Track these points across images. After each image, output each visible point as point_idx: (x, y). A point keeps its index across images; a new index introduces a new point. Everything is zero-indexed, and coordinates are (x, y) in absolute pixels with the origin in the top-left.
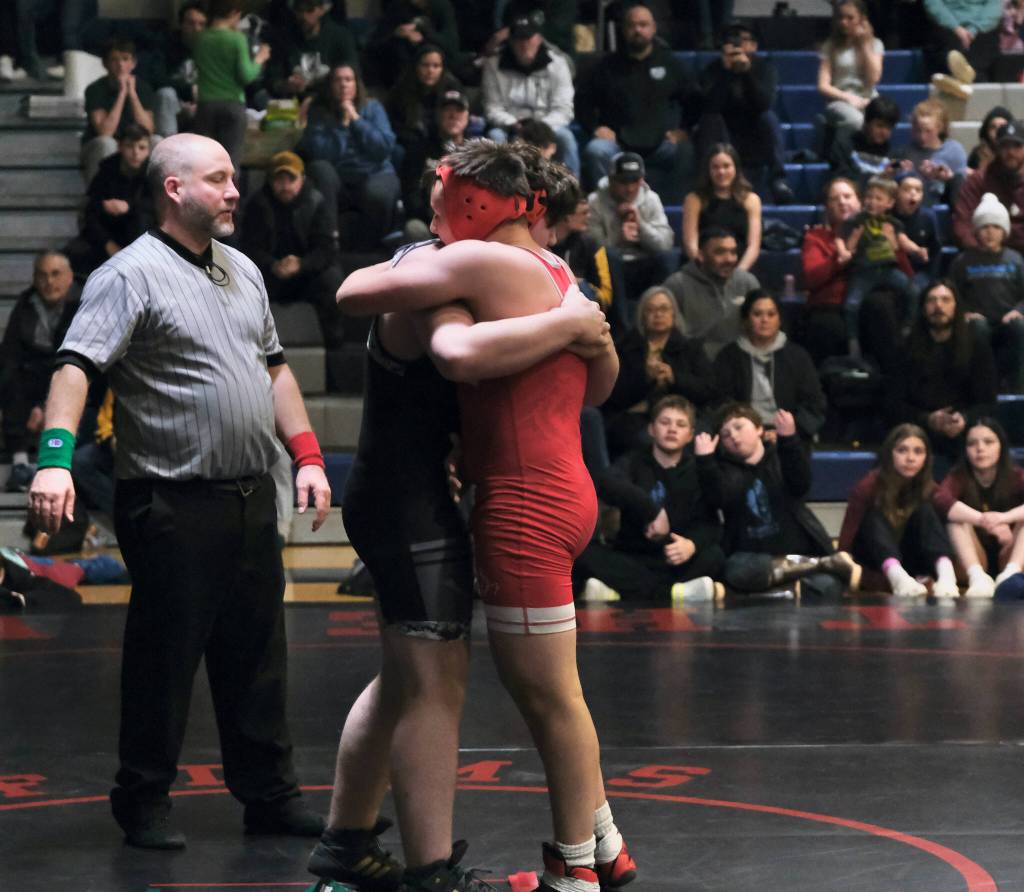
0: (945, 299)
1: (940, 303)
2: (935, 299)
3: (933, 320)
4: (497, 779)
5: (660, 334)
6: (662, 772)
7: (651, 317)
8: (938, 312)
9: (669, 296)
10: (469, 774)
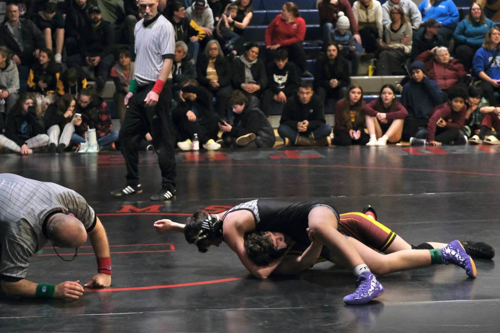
0: (334, 50)
1: (332, 52)
2: (330, 50)
3: (330, 58)
4: (159, 211)
5: (214, 58)
6: (215, 208)
7: (211, 52)
8: (331, 55)
9: (217, 44)
10: (149, 209)
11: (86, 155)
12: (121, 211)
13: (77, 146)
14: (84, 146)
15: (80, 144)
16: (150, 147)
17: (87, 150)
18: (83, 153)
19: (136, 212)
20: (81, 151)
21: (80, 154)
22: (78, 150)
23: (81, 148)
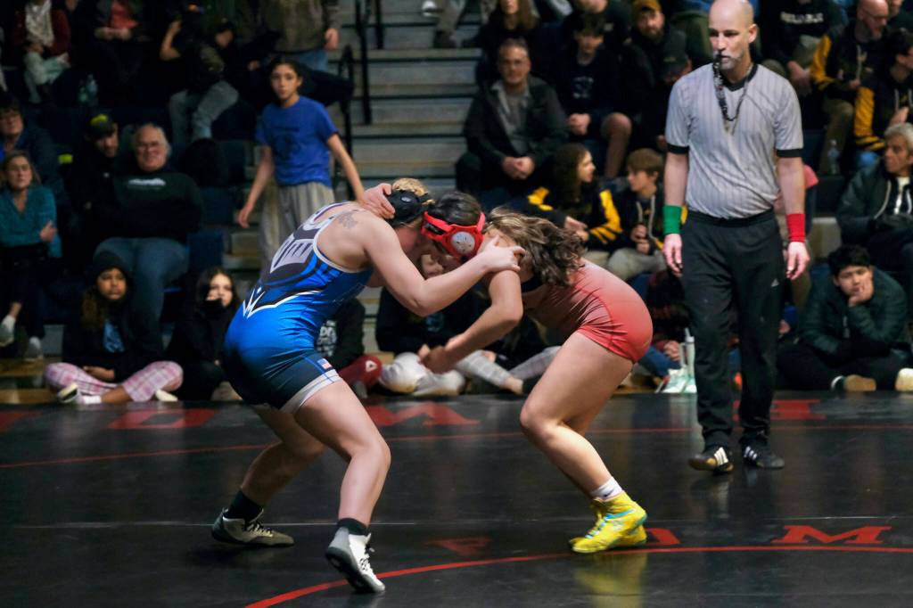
4: (881, 543)
10: (853, 538)
11: (682, 400)
12: (786, 539)
13: (662, 377)
14: (677, 377)
15: (667, 374)
16: (839, 380)
17: (684, 388)
18: (676, 395)
19: (821, 543)
20: (670, 390)
21: (668, 395)
22: (664, 387)
23: (671, 382)
